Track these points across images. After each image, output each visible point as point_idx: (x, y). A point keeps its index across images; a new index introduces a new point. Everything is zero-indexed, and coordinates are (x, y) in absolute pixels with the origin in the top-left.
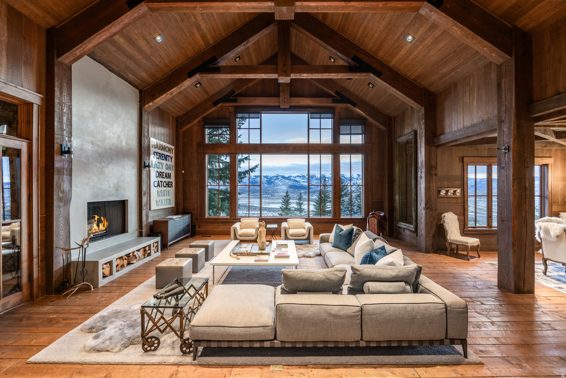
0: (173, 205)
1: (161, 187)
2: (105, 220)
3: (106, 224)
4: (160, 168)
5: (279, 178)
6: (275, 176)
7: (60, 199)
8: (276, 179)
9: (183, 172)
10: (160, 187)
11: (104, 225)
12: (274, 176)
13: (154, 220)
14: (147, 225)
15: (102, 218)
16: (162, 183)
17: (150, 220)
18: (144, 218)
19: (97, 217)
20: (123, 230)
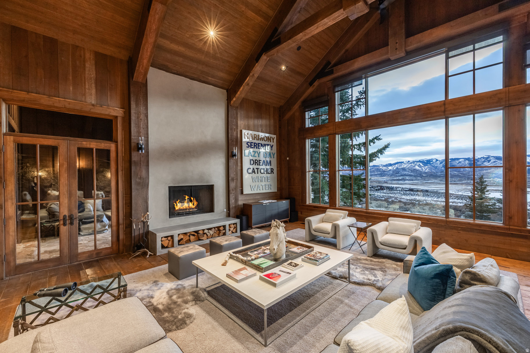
0: (274, 189)
1: (258, 173)
2: (195, 200)
3: (195, 203)
4: (256, 157)
5: (490, 160)
6: (484, 158)
7: (138, 184)
8: (484, 161)
9: (288, 159)
10: (255, 173)
11: (193, 204)
12: (481, 158)
13: (244, 203)
14: (235, 207)
15: (192, 199)
16: (259, 170)
17: (241, 203)
18: (232, 201)
19: (187, 197)
20: (211, 210)
